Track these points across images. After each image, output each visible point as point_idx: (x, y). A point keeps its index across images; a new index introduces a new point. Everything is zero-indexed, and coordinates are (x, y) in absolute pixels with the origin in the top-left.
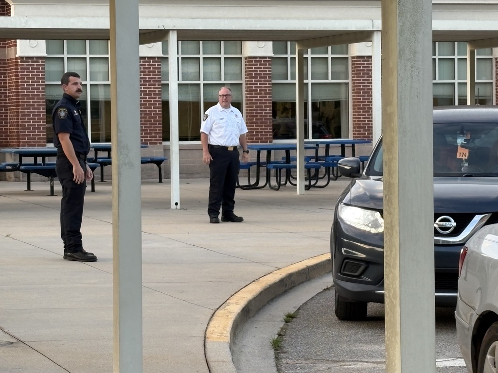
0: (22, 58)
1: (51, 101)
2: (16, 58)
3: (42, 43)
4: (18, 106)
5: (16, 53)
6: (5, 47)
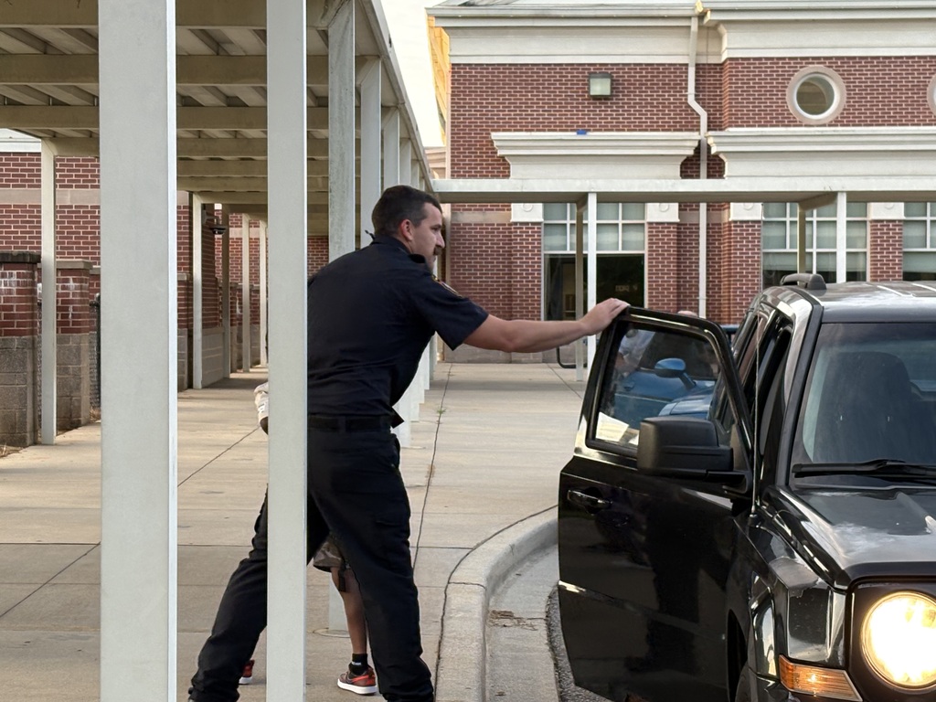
0: (735, 222)
1: (770, 272)
2: (730, 223)
3: (759, 206)
4: (730, 277)
5: (729, 216)
6: (720, 210)
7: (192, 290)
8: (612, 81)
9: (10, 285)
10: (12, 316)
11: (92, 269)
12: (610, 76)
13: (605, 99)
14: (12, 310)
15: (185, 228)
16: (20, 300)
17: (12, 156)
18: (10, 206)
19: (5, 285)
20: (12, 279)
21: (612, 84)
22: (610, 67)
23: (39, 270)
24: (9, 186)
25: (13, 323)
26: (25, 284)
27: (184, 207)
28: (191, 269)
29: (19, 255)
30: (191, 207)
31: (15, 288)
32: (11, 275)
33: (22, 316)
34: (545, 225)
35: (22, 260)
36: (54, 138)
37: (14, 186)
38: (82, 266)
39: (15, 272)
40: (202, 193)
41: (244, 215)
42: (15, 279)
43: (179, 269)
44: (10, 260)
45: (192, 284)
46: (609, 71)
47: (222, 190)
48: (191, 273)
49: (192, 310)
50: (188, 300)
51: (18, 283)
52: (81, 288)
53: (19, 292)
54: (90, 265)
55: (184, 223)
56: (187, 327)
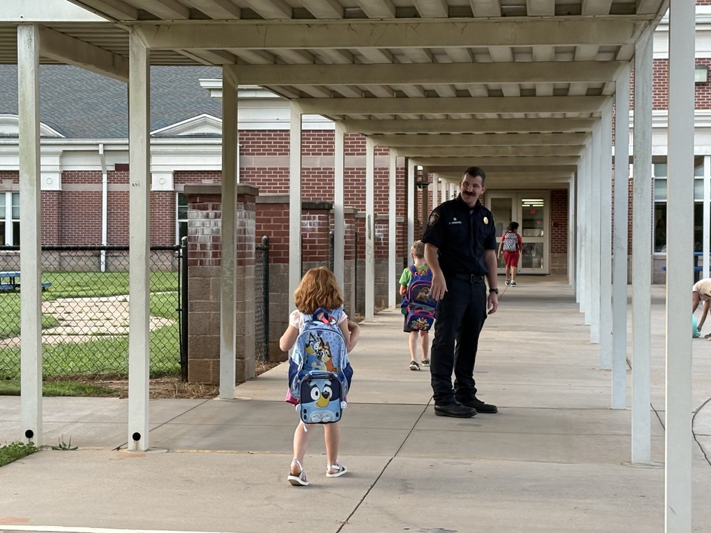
7: (407, 229)
8: (709, 71)
9: (314, 225)
10: (315, 247)
11: (357, 214)
12: (707, 68)
13: (703, 85)
14: (315, 243)
15: (402, 184)
16: (320, 236)
17: (278, 133)
18: (276, 169)
19: (310, 225)
20: (315, 221)
21: (708, 74)
22: (706, 60)
23: (333, 215)
24: (276, 154)
25: (316, 252)
26: (324, 223)
27: (402, 169)
28: (406, 214)
29: (320, 204)
30: (406, 169)
31: (317, 228)
32: (314, 218)
33: (322, 247)
34: (656, 180)
35: (322, 208)
36: (344, 120)
37: (279, 154)
38: (352, 212)
39: (317, 216)
40: (414, 159)
41: (434, 174)
42: (317, 221)
43: (397, 214)
44: (314, 208)
45: (407, 225)
46: (706, 64)
47: (430, 156)
48: (407, 217)
49: (407, 244)
50: (403, 236)
51: (319, 224)
52: (351, 227)
53: (320, 230)
54: (356, 210)
55: (402, 180)
56: (403, 256)
